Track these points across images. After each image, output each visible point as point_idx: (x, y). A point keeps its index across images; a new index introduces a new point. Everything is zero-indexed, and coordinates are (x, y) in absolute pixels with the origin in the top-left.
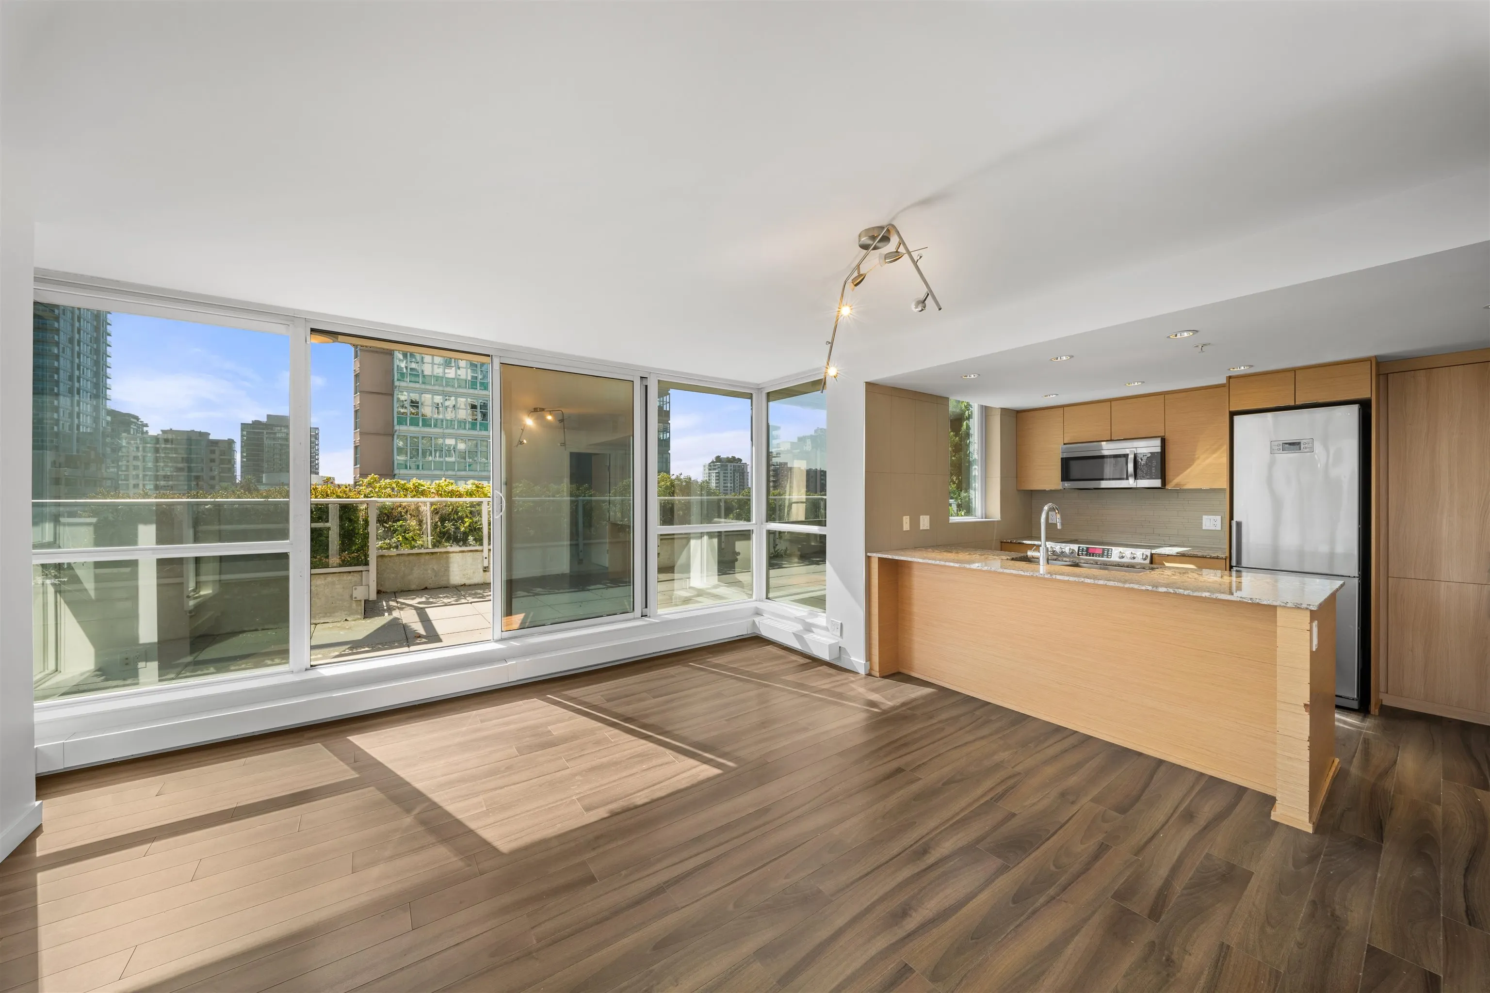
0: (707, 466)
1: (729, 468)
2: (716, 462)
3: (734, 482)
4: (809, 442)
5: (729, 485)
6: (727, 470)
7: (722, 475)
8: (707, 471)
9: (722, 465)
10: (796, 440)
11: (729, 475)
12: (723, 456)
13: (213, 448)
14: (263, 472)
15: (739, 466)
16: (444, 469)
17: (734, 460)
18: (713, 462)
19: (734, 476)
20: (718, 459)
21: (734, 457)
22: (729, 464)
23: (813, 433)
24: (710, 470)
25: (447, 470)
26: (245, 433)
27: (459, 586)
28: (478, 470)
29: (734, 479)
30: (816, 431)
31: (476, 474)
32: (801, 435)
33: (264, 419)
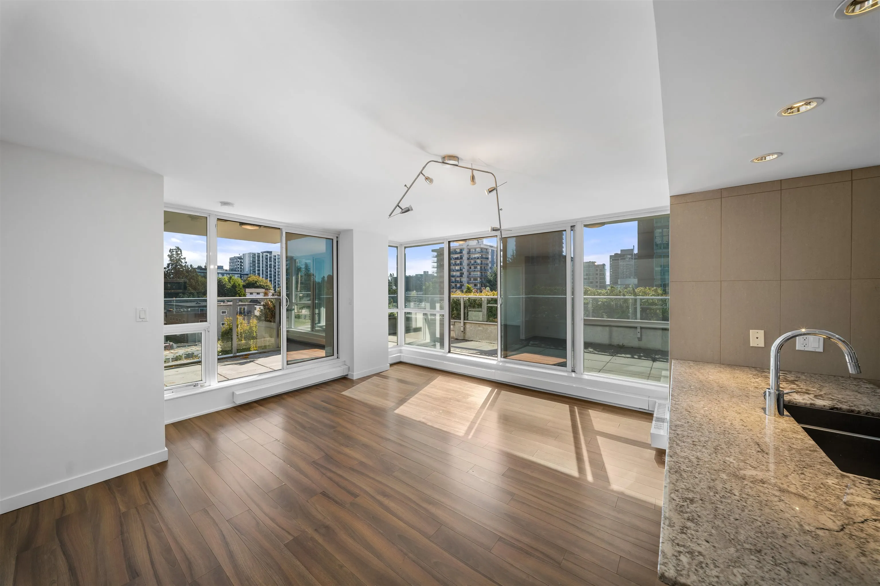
13: (597, 269)
14: (619, 279)
26: (611, 260)
33: (619, 252)
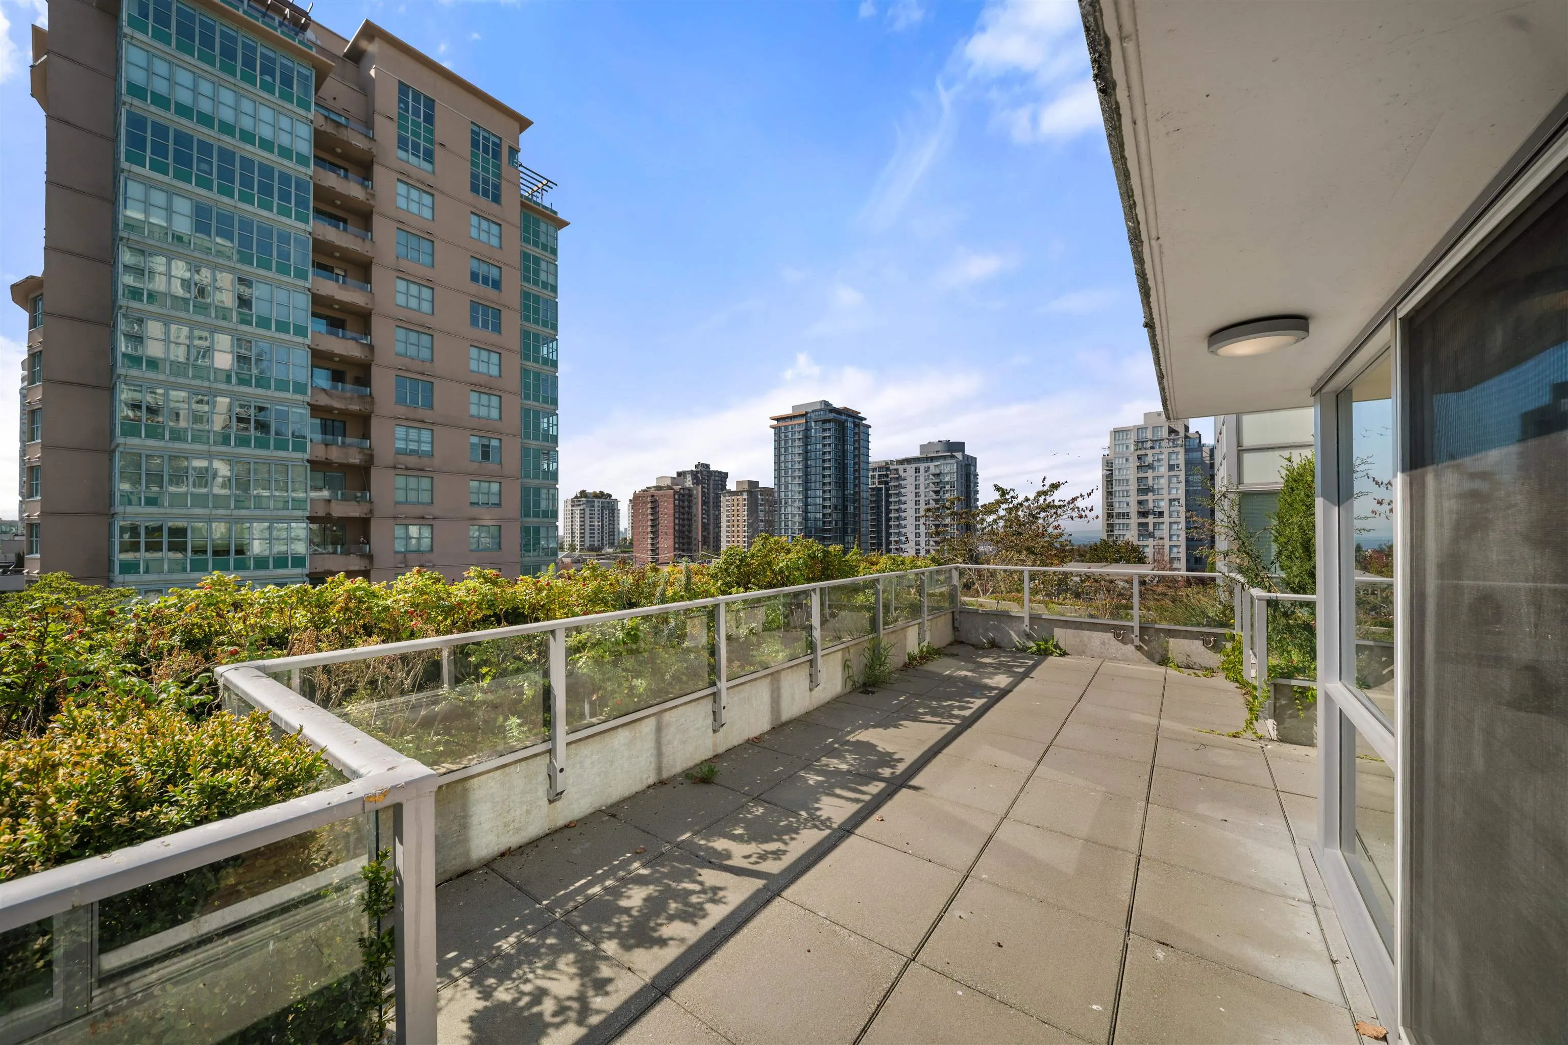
0: (569, 502)
1: (596, 504)
2: (581, 497)
3: (602, 521)
4: (689, 478)
5: (596, 523)
6: (593, 506)
7: (587, 510)
8: (569, 507)
9: (587, 501)
10: (675, 476)
11: (596, 512)
12: (590, 490)
15: (608, 503)
16: (210, 505)
17: (601, 495)
18: (576, 497)
19: (602, 513)
20: (583, 494)
21: (601, 493)
22: (596, 500)
23: (694, 469)
24: (573, 506)
25: (215, 507)
27: (494, 860)
28: (272, 507)
29: (602, 517)
30: (696, 466)
31: (268, 513)
32: (680, 470)
